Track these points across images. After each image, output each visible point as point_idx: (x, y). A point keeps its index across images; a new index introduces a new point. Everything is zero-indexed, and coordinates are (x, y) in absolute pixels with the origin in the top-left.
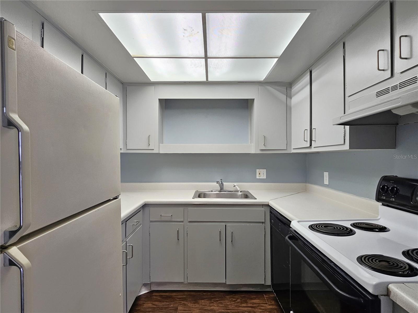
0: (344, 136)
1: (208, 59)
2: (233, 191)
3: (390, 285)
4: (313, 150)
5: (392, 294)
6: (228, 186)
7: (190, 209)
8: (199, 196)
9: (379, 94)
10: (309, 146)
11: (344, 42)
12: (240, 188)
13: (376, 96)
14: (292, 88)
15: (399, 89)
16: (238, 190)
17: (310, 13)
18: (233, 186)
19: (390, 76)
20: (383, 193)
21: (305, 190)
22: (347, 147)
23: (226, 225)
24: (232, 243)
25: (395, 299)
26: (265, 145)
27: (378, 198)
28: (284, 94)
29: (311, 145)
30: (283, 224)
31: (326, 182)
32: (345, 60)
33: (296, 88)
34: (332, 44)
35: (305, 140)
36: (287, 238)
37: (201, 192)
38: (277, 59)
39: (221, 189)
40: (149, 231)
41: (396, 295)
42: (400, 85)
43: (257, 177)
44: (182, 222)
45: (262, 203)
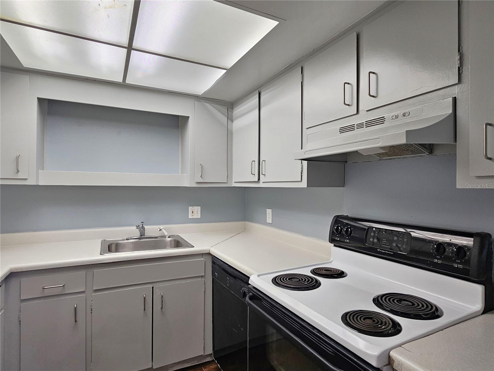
0: (301, 173)
1: (132, 51)
2: (159, 236)
3: (391, 353)
4: (261, 185)
5: (395, 363)
6: (151, 230)
7: (96, 271)
8: (110, 250)
9: (343, 130)
10: (257, 180)
11: (302, 66)
12: (167, 232)
13: (340, 132)
14: (235, 109)
15: (366, 127)
16: (165, 234)
17: (278, 22)
18: (159, 229)
19: (356, 113)
20: (346, 237)
21: (244, 230)
22: (304, 184)
23: (153, 287)
24: (162, 310)
25: (401, 369)
26: (202, 176)
27: (332, 239)
28: (226, 116)
29: (259, 179)
30: (233, 278)
31: (269, 220)
32: (303, 87)
33: (238, 110)
34: (287, 66)
35: (253, 173)
36: (247, 298)
37: (111, 242)
38: (226, 71)
39: (141, 236)
40: (19, 318)
41: (401, 364)
42: (366, 123)
43: (190, 217)
44: (83, 292)
45: (201, 251)
